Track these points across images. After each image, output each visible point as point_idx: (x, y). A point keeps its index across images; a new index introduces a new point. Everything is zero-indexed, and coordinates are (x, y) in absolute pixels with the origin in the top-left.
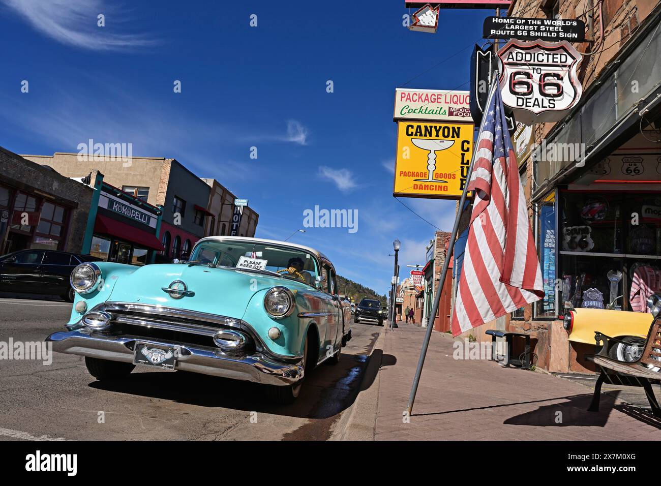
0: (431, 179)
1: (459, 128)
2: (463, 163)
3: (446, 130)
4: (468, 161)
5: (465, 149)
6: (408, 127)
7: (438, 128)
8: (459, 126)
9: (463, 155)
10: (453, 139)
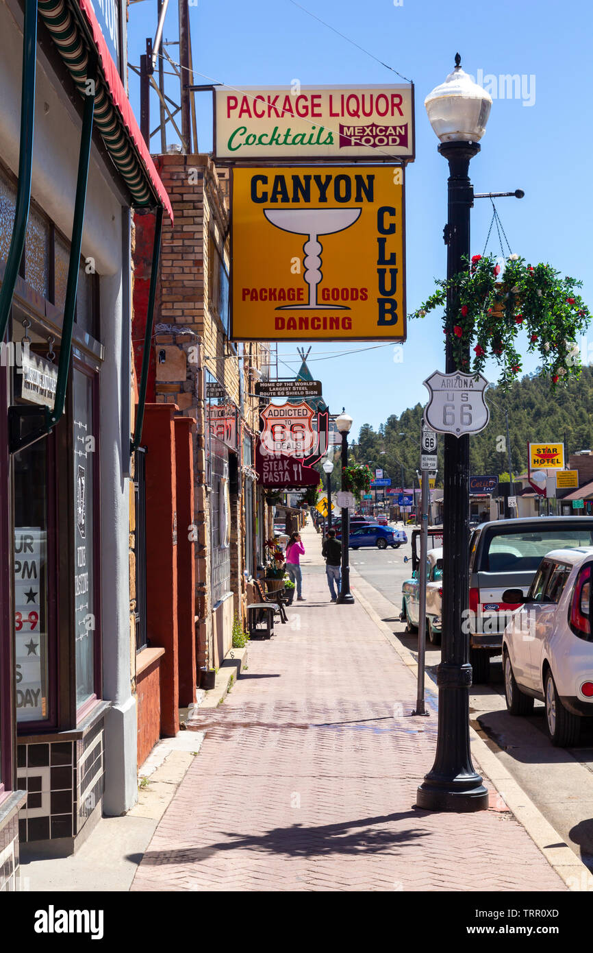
0: (313, 305)
1: (371, 178)
2: (381, 261)
3: (343, 183)
4: (393, 255)
5: (386, 227)
6: (255, 179)
7: (323, 180)
8: (370, 171)
9: (382, 242)
10: (359, 204)
